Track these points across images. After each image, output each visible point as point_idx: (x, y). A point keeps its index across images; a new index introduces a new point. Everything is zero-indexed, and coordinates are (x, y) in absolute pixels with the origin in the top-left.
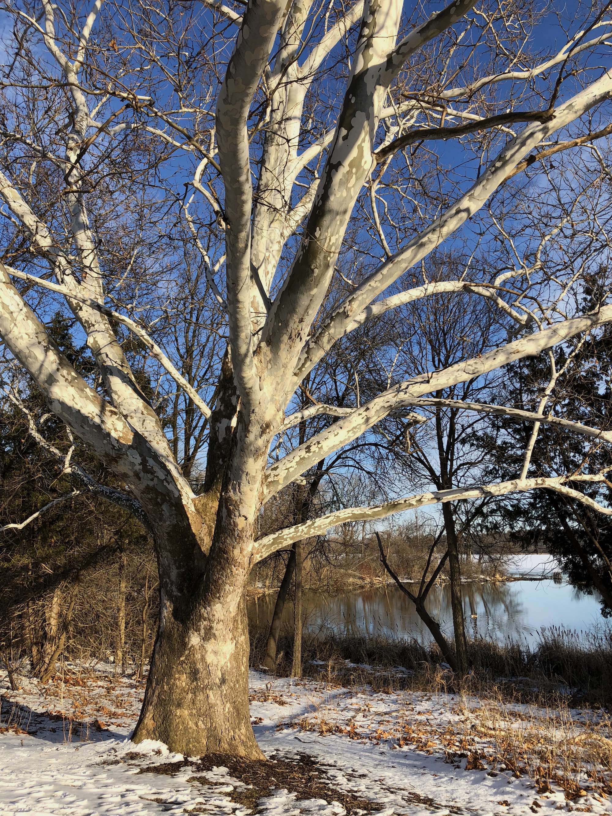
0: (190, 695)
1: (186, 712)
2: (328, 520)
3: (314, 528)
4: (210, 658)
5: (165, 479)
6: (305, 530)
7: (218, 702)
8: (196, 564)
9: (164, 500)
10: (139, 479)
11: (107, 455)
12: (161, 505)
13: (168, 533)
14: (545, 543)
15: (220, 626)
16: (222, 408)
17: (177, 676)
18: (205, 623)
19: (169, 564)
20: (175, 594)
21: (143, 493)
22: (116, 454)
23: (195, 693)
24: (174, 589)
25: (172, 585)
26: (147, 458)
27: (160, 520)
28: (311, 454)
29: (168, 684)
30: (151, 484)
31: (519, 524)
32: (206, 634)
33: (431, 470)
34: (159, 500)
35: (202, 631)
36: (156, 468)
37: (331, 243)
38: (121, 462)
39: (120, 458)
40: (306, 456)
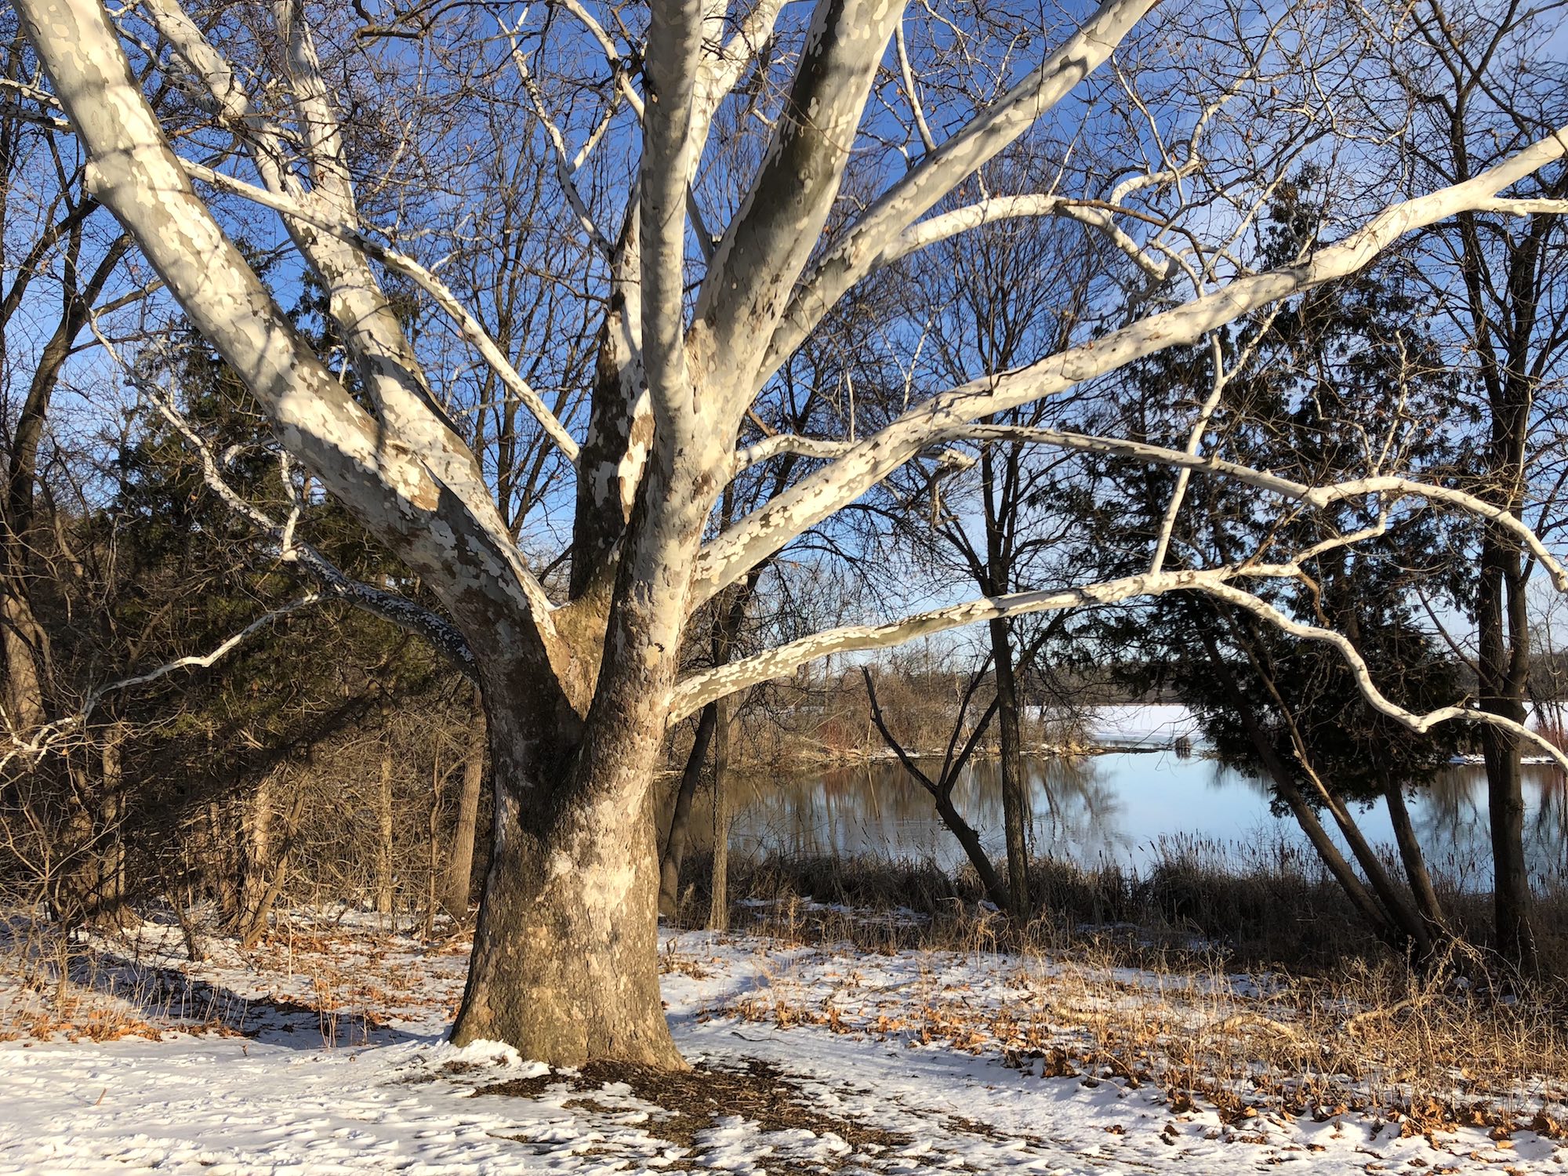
0: (555, 963)
1: (549, 993)
2: (801, 650)
3: (776, 664)
4: (590, 897)
5: (501, 576)
6: (760, 668)
7: (606, 973)
8: (560, 729)
9: (499, 615)
10: (453, 574)
11: (391, 530)
12: (494, 624)
13: (508, 675)
14: (1175, 687)
15: (610, 840)
16: (600, 442)
17: (530, 929)
18: (582, 835)
19: (510, 730)
20: (523, 784)
21: (459, 601)
22: (409, 528)
23: (564, 958)
24: (520, 774)
25: (516, 768)
26: (467, 537)
27: (494, 652)
28: (770, 530)
29: (514, 944)
30: (475, 584)
31: (1130, 653)
32: (583, 854)
33: (970, 555)
34: (490, 614)
35: (577, 850)
36: (484, 555)
37: (838, 130)
38: (418, 544)
39: (417, 536)
40: (762, 534)
